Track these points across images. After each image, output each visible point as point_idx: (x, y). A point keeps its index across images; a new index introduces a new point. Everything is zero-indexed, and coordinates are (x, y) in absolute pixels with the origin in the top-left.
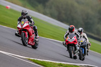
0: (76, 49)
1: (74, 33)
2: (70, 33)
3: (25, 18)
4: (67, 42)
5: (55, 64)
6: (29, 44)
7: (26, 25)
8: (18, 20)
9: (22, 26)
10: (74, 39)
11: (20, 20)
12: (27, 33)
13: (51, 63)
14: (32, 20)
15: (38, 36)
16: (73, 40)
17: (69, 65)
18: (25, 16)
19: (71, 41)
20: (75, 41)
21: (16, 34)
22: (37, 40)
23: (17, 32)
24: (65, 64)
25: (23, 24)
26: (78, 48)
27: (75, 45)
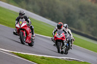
2: (58, 30)
4: (56, 38)
7: (24, 25)
8: (16, 20)
9: (20, 26)
10: (62, 35)
11: (18, 20)
12: (25, 32)
13: (34, 56)
14: (29, 20)
15: (34, 35)
16: (62, 37)
18: (23, 16)
19: (59, 37)
20: (63, 38)
22: (33, 38)
23: (15, 31)
24: (47, 58)
25: (21, 24)
26: (66, 44)
27: (63, 41)
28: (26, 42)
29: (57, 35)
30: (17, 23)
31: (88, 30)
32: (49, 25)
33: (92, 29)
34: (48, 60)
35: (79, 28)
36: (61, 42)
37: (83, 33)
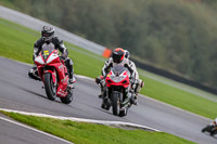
0: (125, 97)
2: (114, 64)
4: (109, 81)
8: (35, 46)
9: (45, 61)
10: (123, 76)
11: (39, 46)
13: (48, 119)
14: (63, 46)
15: (74, 79)
18: (50, 38)
19: (117, 80)
20: (125, 82)
27: (124, 89)
28: (58, 96)
29: (112, 75)
30: (37, 54)
31: (170, 60)
32: (83, 50)
35: (150, 56)
36: (119, 90)
37: (158, 66)
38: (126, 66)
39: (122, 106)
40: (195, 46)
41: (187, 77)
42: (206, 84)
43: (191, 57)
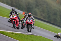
0: (31, 27)
1: (31, 18)
3: (13, 12)
4: (27, 22)
5: (9, 33)
6: (16, 27)
8: (10, 13)
12: (15, 21)
13: (7, 32)
16: (31, 22)
17: (18, 33)
19: (29, 22)
20: (31, 23)
21: (9, 21)
23: (9, 20)
25: (14, 16)
26: (32, 26)
30: (11, 15)
31: (41, 15)
33: (43, 15)
34: (16, 35)
38: (32, 18)
39: (30, 29)
40: (48, 11)
41: (46, 20)
42: (52, 22)
43: (47, 14)
